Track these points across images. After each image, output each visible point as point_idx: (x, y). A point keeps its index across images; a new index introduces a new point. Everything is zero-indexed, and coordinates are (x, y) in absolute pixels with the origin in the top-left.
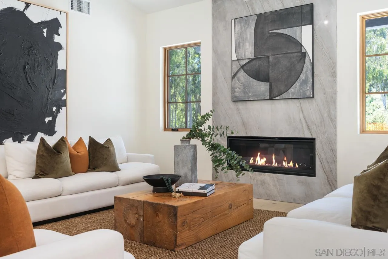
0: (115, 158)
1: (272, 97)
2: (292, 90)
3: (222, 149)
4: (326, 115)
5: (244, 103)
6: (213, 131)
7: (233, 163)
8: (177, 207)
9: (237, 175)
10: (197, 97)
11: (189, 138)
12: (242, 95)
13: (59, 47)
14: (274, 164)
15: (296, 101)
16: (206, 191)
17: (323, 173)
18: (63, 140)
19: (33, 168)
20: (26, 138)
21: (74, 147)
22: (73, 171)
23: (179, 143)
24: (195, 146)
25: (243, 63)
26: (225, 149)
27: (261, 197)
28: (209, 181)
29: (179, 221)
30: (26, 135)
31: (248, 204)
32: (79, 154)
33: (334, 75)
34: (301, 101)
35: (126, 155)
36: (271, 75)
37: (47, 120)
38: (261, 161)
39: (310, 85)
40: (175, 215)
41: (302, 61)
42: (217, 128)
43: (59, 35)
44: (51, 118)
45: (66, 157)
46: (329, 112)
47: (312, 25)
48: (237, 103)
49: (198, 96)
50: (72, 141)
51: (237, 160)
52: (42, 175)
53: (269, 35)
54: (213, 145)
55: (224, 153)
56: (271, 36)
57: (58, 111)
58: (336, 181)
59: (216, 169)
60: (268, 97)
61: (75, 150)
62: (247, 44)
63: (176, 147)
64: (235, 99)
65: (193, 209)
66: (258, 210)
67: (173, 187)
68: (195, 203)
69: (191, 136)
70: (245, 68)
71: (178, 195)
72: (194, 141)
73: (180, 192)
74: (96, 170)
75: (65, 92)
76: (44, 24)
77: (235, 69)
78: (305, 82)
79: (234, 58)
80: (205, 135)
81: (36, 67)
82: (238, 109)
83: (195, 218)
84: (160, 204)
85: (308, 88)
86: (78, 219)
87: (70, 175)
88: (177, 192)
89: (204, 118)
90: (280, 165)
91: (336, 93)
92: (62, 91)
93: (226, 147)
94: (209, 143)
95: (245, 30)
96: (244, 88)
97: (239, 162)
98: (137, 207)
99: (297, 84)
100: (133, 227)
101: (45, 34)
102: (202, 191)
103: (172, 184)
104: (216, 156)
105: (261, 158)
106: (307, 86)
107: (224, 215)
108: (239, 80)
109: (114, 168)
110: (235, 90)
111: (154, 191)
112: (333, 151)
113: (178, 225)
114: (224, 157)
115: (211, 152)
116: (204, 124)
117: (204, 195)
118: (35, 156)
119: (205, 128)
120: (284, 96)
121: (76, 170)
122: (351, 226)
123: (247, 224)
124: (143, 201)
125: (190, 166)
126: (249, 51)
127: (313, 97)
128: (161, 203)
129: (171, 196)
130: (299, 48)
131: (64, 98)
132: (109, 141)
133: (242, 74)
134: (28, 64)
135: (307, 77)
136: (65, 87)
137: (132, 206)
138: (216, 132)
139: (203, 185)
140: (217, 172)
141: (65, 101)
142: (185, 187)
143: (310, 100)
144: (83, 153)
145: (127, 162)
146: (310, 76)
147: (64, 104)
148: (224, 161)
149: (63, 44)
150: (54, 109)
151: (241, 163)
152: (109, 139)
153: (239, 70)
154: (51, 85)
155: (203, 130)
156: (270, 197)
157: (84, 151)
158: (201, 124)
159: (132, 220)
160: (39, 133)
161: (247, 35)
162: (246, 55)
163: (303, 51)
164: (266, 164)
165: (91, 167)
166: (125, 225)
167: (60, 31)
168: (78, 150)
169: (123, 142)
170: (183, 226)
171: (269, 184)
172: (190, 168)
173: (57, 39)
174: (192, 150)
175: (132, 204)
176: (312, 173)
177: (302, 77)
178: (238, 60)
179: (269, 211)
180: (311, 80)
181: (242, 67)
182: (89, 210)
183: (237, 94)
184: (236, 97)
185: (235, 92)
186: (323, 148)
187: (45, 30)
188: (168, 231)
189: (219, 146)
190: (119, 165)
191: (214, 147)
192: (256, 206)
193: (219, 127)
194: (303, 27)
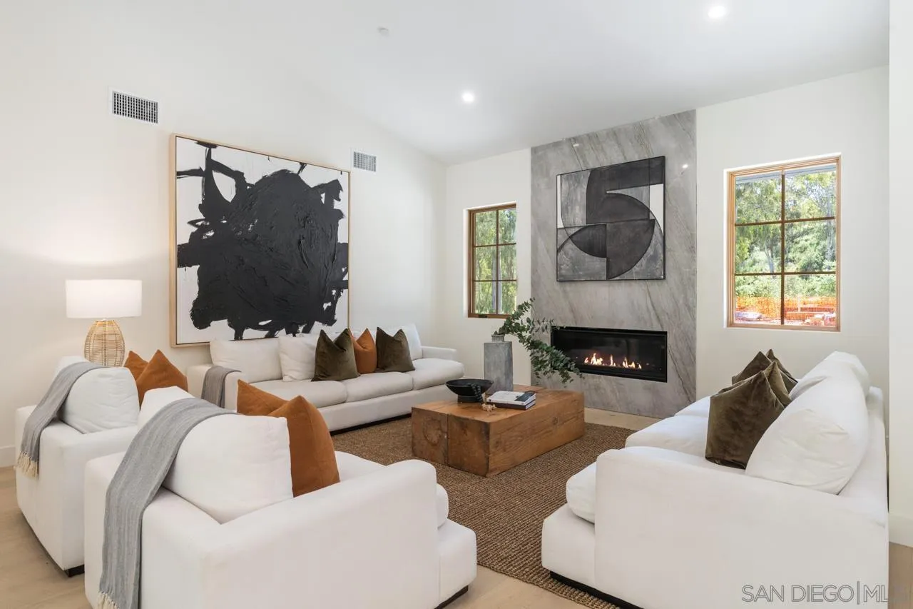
0: (409, 354)
1: (610, 277)
2: (636, 268)
3: (545, 348)
4: (681, 302)
5: (573, 285)
6: (534, 325)
7: (559, 366)
8: (490, 423)
9: (564, 381)
10: (509, 261)
11: (502, 334)
12: (570, 273)
13: (340, 215)
14: (612, 364)
15: (642, 283)
16: (525, 403)
17: (677, 376)
18: (346, 333)
19: (312, 367)
20: (301, 329)
21: (359, 341)
22: (358, 371)
23: (490, 340)
24: (510, 343)
25: (572, 231)
26: (548, 348)
27: (594, 405)
28: (528, 387)
29: (492, 441)
30: (301, 325)
31: (577, 418)
32: (365, 350)
33: (692, 249)
34: (649, 283)
35: (420, 350)
36: (608, 248)
37: (325, 306)
38: (596, 361)
39: (660, 263)
40: (487, 433)
41: (650, 231)
42: (538, 322)
43: (339, 200)
44: (329, 304)
45: (350, 354)
46: (686, 298)
47: (662, 185)
48: (563, 284)
49: (509, 259)
50: (356, 333)
51: (564, 362)
52: (323, 377)
53: (605, 196)
54: (533, 342)
55: (547, 352)
56: (607, 198)
57: (338, 295)
58: (695, 389)
59: (537, 374)
60: (604, 278)
61: (360, 344)
62: (577, 208)
63: (486, 345)
64: (562, 279)
65: (508, 425)
66: (591, 424)
67: (483, 395)
68: (511, 418)
69: (505, 330)
70: (574, 238)
71: (490, 407)
72: (509, 337)
73: (492, 404)
74: (387, 370)
75: (347, 271)
76: (322, 187)
77: (561, 241)
78: (654, 258)
79: (560, 225)
80: (523, 329)
81: (312, 241)
82: (565, 292)
83: (511, 437)
84: (468, 419)
85: (658, 266)
86: (365, 431)
87: (356, 377)
88: (488, 403)
89: (522, 309)
90: (619, 366)
91: (694, 273)
92: (343, 270)
93: (549, 345)
94: (528, 340)
95: (575, 190)
96: (574, 264)
97: (566, 365)
98: (439, 421)
99: (643, 261)
100: (434, 445)
101: (323, 200)
102: (519, 403)
103: (482, 392)
104: (537, 358)
105: (597, 358)
106: (656, 264)
107: (547, 432)
108: (565, 254)
109: (407, 367)
110: (562, 267)
111: (460, 401)
112: (691, 349)
113: (490, 446)
114: (548, 358)
115: (530, 352)
116: (521, 316)
117: (523, 408)
118: (314, 353)
119: (523, 320)
120: (625, 276)
121: (362, 370)
122: (704, 458)
123: (576, 442)
124: (448, 415)
125: (503, 369)
126: (579, 217)
127: (664, 278)
128: (469, 417)
129: (481, 408)
130: (646, 214)
131: (345, 278)
132: (400, 332)
133: (570, 246)
134: (303, 238)
135: (656, 251)
136: (346, 264)
137: (433, 420)
138: (537, 326)
139: (521, 394)
140: (539, 377)
141: (347, 281)
142: (499, 397)
143: (660, 282)
144: (370, 348)
145: (423, 358)
146: (661, 251)
147: (345, 285)
148: (547, 362)
149: (345, 212)
150: (334, 292)
151: (569, 367)
152: (401, 331)
153: (566, 242)
154: (331, 263)
155: (520, 323)
156: (606, 406)
157: (371, 347)
158: (517, 316)
159: (434, 436)
160: (316, 323)
161: (576, 197)
162: (576, 221)
163: (651, 217)
164: (603, 363)
165: (379, 366)
166: (425, 443)
167: (342, 195)
168: (364, 345)
169: (417, 332)
170: (497, 447)
171: (605, 390)
172: (504, 372)
173: (337, 205)
174: (507, 349)
175: (433, 417)
176: (663, 378)
177: (650, 251)
178: (565, 228)
179: (605, 426)
180: (662, 256)
181: (571, 237)
182: (379, 420)
183: (563, 272)
184: (562, 276)
185: (561, 269)
186: (677, 346)
187: (323, 195)
188: (478, 453)
189: (541, 343)
190: (413, 362)
191: (534, 345)
192: (588, 419)
193: (541, 320)
194: (651, 186)
